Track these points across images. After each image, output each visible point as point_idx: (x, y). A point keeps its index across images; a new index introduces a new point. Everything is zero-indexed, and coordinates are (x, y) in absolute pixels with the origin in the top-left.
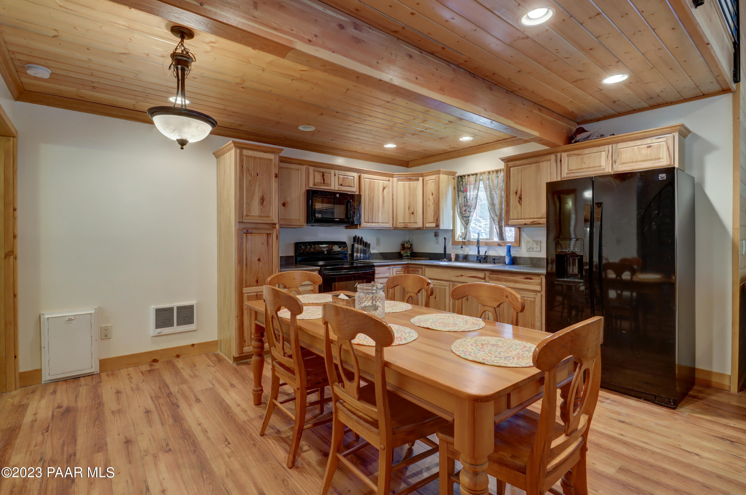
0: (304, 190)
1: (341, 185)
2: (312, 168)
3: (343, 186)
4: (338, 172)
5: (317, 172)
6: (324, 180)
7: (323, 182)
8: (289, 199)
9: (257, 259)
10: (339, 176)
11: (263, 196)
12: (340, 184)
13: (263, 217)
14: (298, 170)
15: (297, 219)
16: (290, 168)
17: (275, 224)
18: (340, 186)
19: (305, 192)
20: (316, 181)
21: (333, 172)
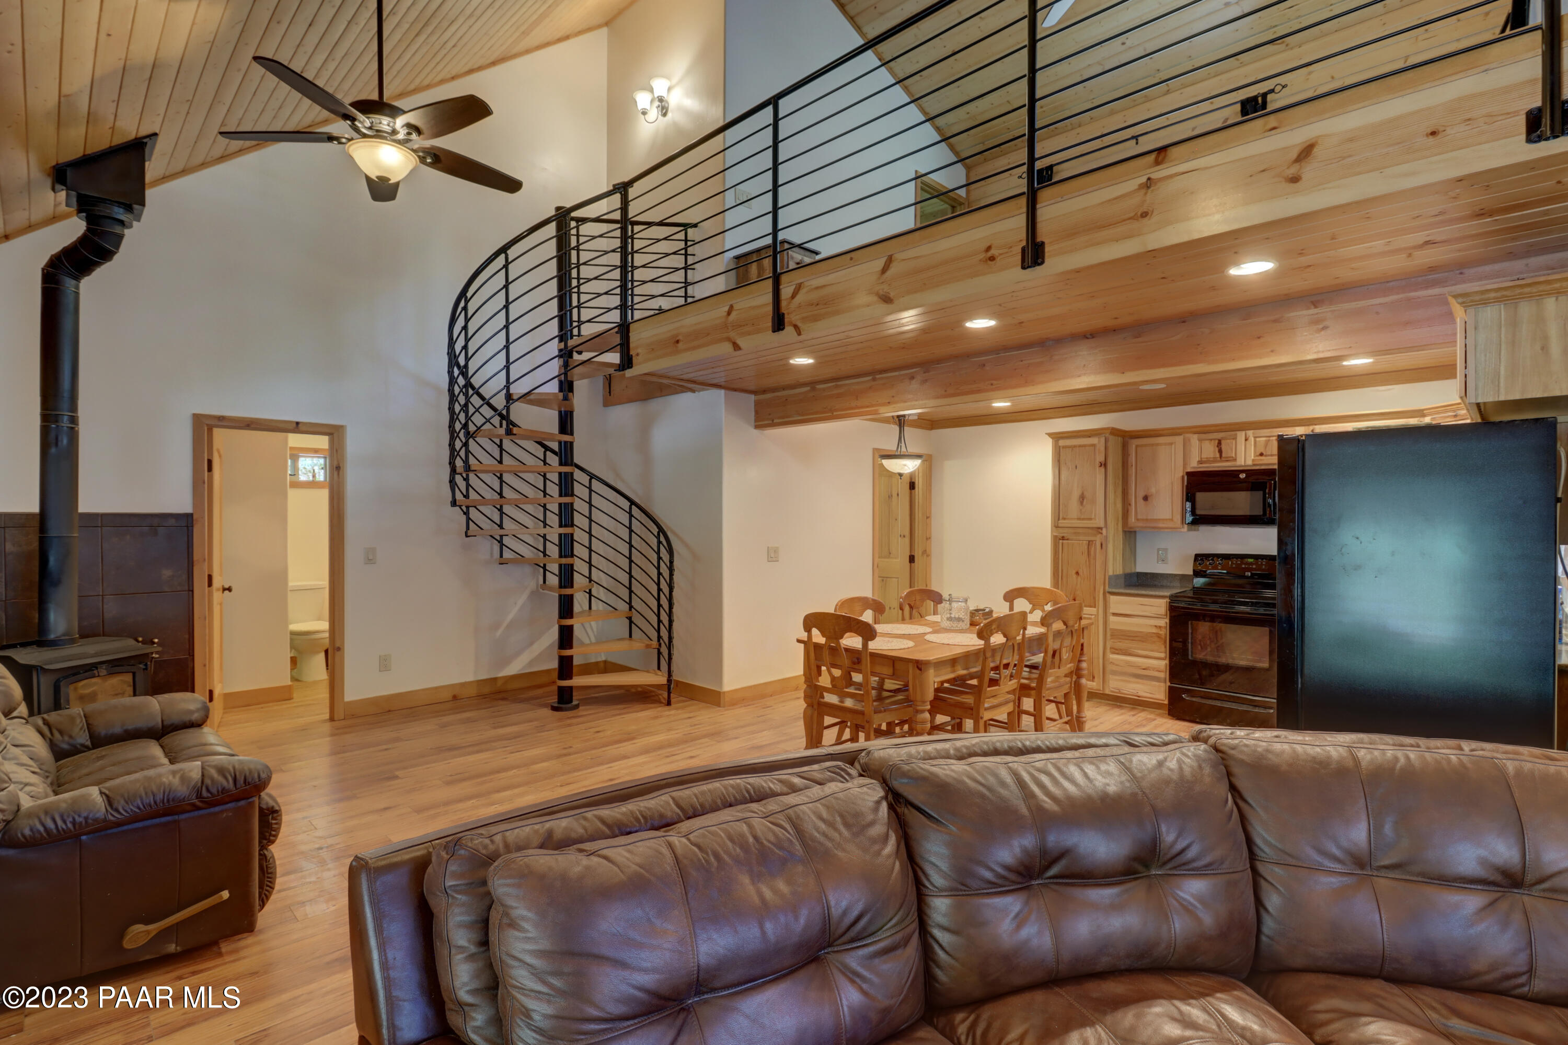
0: (1180, 473)
1: (1261, 454)
2: (1196, 436)
3: (1266, 456)
4: (1253, 433)
5: (1207, 442)
6: (1220, 451)
7: (1218, 455)
8: (1153, 490)
9: (1074, 572)
10: (1258, 439)
11: (1083, 494)
12: (1258, 454)
13: (1083, 519)
14: (1171, 444)
15: (1168, 518)
16: (1158, 445)
17: (1101, 528)
18: (1257, 456)
19: (1183, 477)
20: (1204, 456)
21: (1241, 436)
